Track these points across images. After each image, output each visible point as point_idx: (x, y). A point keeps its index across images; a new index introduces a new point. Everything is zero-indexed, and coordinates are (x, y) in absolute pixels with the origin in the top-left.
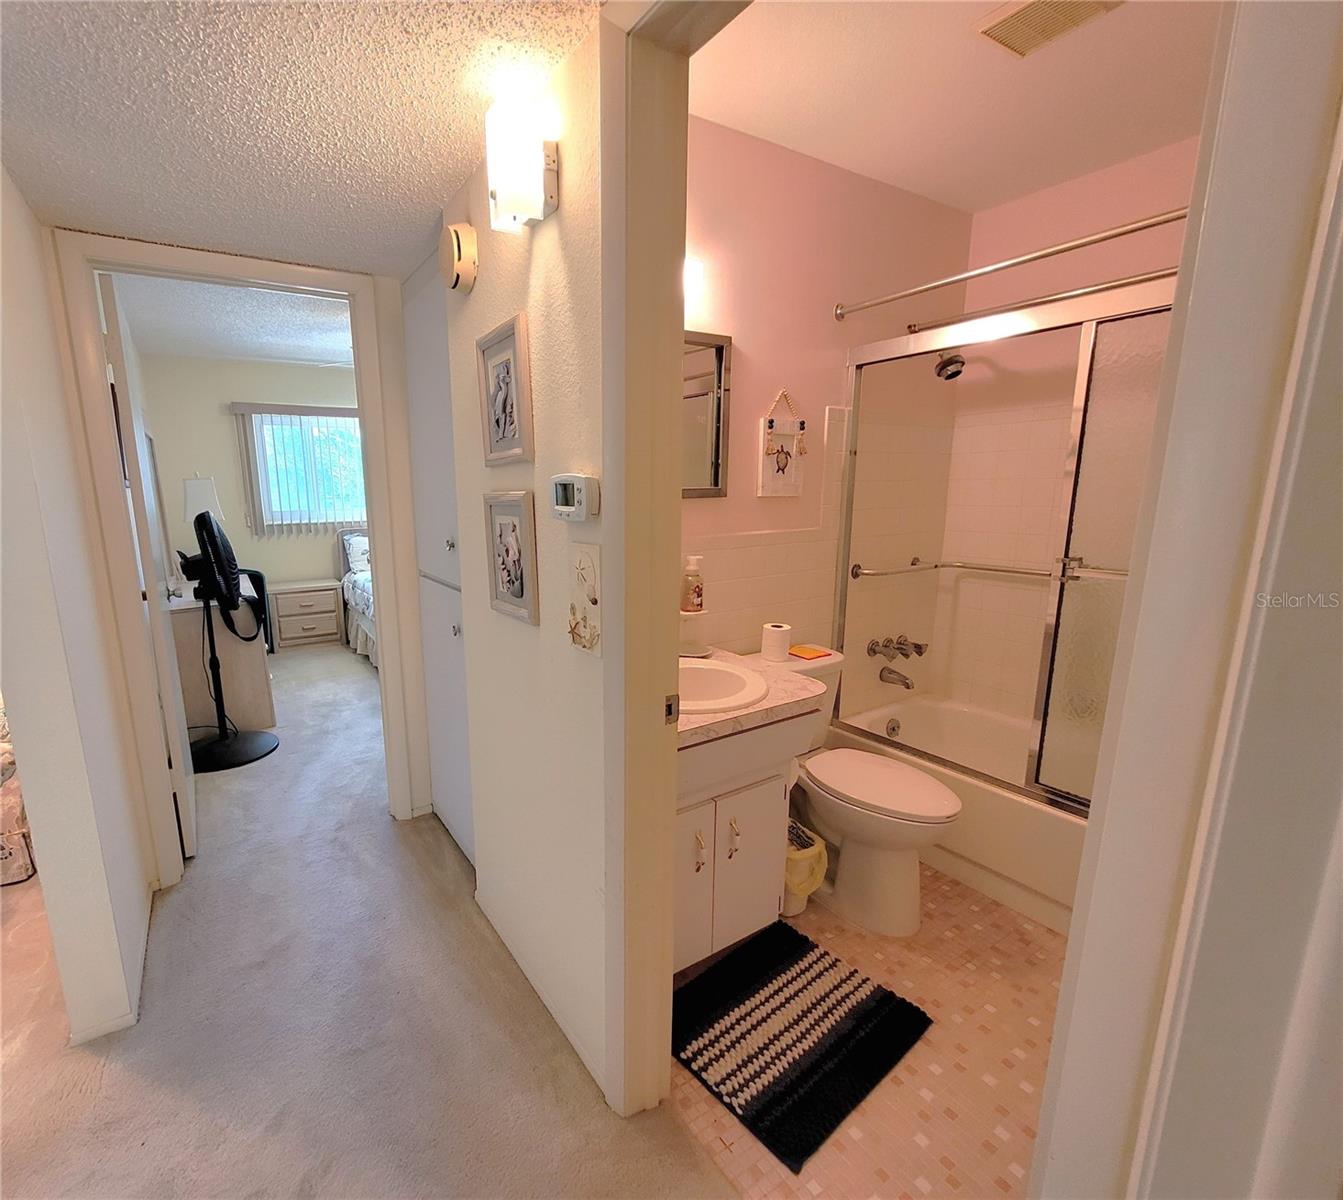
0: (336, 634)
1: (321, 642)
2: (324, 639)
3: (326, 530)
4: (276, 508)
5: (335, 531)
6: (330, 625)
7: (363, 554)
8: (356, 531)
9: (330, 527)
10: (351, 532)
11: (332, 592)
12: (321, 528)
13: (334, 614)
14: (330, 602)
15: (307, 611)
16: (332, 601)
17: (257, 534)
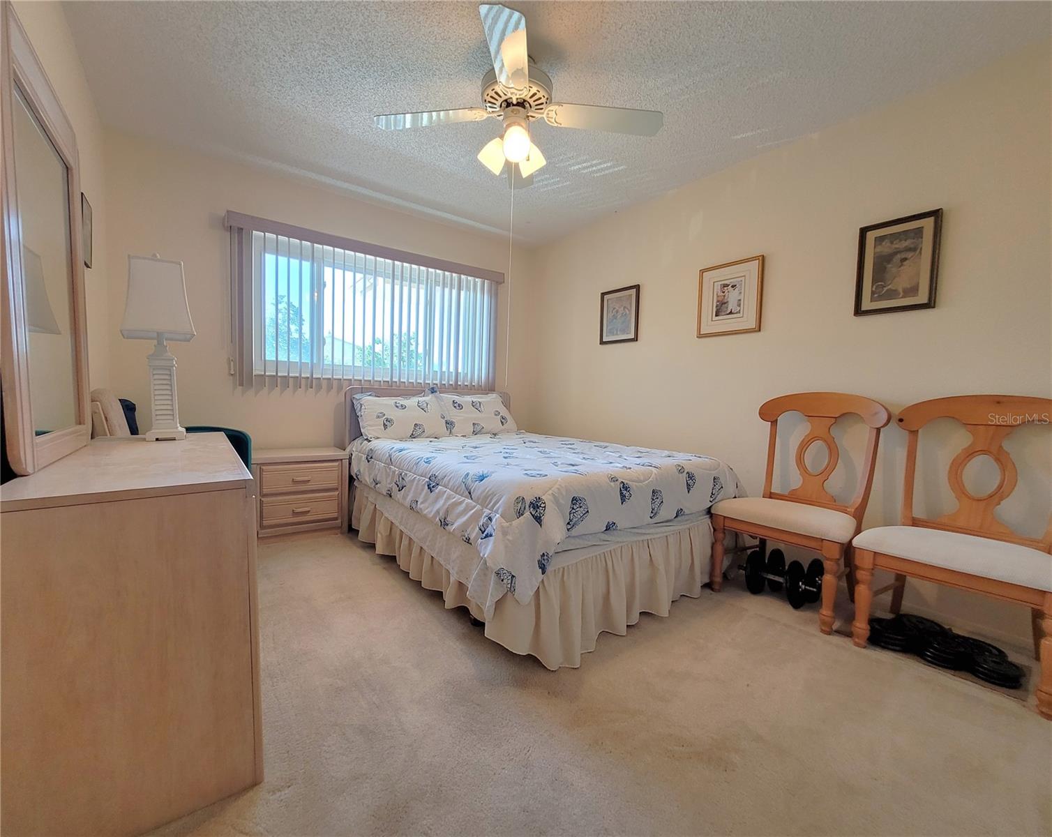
0: (336, 519)
1: (315, 531)
2: (320, 527)
3: (330, 387)
4: (270, 356)
5: (340, 388)
6: (328, 508)
7: (378, 417)
8: (368, 390)
9: (335, 384)
10: (363, 391)
11: (336, 464)
12: (324, 384)
13: (336, 493)
14: (331, 477)
15: (300, 488)
16: (335, 475)
17: (241, 384)
